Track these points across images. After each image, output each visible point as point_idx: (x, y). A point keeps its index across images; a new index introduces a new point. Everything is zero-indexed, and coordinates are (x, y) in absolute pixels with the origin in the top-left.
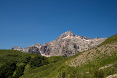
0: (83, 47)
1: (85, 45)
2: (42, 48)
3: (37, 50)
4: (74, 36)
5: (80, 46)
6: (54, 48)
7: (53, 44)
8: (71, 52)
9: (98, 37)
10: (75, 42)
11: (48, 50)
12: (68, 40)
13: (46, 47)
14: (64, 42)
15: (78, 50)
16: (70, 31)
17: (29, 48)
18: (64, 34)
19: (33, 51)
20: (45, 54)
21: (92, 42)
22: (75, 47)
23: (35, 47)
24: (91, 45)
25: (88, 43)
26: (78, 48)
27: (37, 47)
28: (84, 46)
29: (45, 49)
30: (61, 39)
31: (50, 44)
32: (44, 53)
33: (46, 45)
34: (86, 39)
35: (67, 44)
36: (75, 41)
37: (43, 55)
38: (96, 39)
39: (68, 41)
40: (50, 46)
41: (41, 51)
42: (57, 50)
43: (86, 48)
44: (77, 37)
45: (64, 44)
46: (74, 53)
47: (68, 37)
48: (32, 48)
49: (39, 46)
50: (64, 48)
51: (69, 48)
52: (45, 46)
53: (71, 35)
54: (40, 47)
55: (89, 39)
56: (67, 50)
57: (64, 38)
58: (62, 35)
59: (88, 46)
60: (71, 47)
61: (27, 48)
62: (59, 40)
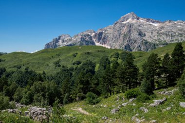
0: (150, 34)
1: (153, 32)
2: (95, 36)
3: (91, 38)
4: (138, 19)
5: (146, 33)
6: (111, 35)
7: (109, 30)
8: (135, 41)
9: (170, 21)
10: (140, 28)
11: (104, 38)
12: (131, 25)
13: (101, 34)
14: (125, 28)
15: (144, 38)
16: (132, 13)
17: (80, 37)
18: (124, 16)
19: (86, 39)
20: (101, 43)
21: (162, 28)
22: (140, 34)
23: (88, 35)
24: (161, 32)
25: (157, 28)
26: (145, 35)
28: (152, 33)
30: (121, 24)
31: (106, 30)
32: (99, 42)
33: (100, 31)
34: (153, 23)
35: (130, 31)
36: (139, 26)
37: (97, 44)
38: (167, 22)
39: (131, 26)
40: (106, 32)
41: (94, 40)
42: (116, 37)
43: (154, 35)
45: (125, 30)
46: (139, 41)
47: (130, 20)
48: (85, 36)
49: (91, 33)
50: (125, 35)
51: (132, 35)
52: (100, 33)
53: (133, 19)
54: (94, 34)
55: (158, 22)
56: (129, 38)
57: (125, 22)
58: (122, 17)
59: (157, 33)
60: (135, 35)
61: (77, 36)
62: (118, 25)
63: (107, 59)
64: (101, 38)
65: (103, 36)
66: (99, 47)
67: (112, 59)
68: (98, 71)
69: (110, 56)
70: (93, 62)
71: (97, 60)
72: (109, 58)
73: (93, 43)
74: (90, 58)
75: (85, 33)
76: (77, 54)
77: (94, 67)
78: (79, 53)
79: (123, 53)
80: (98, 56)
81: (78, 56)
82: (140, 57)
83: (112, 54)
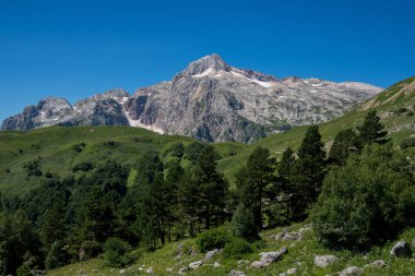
0: (254, 105)
1: (261, 99)
2: (130, 103)
3: (119, 108)
4: (227, 70)
5: (244, 101)
6: (167, 104)
7: (163, 93)
8: (221, 119)
9: (295, 77)
10: (232, 90)
11: (150, 110)
12: (211, 82)
13: (142, 100)
14: (199, 89)
15: (240, 112)
16: (214, 55)
17: (94, 104)
18: (197, 62)
19: (108, 111)
20: (142, 122)
21: (279, 92)
22: (233, 103)
23: (112, 102)
24: (277, 100)
25: (269, 92)
26: (242, 107)
27: (115, 98)
28: (257, 102)
29: (140, 106)
30: (190, 79)
31: (155, 92)
32: (137, 118)
33: (142, 94)
34: (260, 80)
35: (209, 96)
36: (230, 85)
37: (134, 123)
38: (289, 81)
39: (211, 84)
40: (156, 96)
41: (127, 113)
42: (177, 109)
43: (261, 106)
44: (235, 74)
45: (198, 94)
46: (229, 120)
47: (209, 71)
48: (104, 102)
49: (121, 96)
50: (198, 105)
51: (214, 105)
52: (140, 97)
53: (217, 68)
54: (125, 99)
55: (269, 79)
56: (207, 111)
57: (198, 76)
58: (191, 64)
59: (269, 103)
60: (220, 105)
61: (86, 102)
62: (183, 80)
63: (157, 159)
64: (143, 109)
65: (147, 106)
66: (138, 130)
67: (169, 159)
68: (134, 187)
69: (163, 151)
70: (122, 165)
71: (131, 160)
72: (160, 156)
73: (124, 121)
74: (115, 155)
75: (105, 97)
76: (84, 145)
77: (125, 177)
78: (90, 144)
79: (193, 146)
80: (135, 151)
81: (86, 150)
82: (232, 155)
83: (167, 147)
